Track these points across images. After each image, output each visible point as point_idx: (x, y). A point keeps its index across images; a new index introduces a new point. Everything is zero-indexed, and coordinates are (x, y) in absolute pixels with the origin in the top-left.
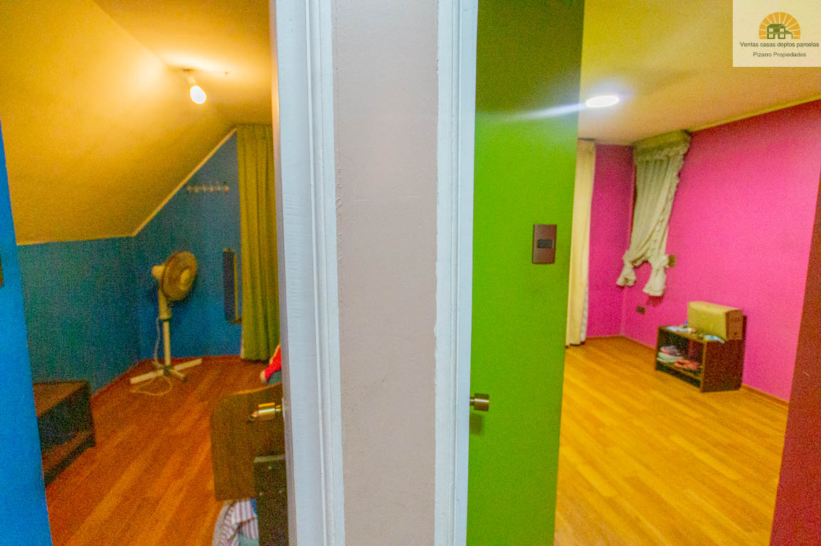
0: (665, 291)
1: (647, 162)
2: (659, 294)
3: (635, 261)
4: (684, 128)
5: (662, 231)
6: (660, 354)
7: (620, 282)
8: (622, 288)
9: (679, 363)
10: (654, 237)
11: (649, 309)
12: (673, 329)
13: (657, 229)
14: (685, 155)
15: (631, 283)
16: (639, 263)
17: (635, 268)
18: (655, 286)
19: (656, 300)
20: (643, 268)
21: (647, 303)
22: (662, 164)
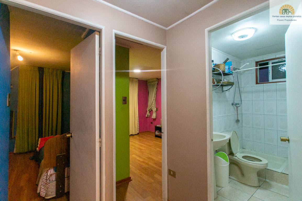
0: (156, 117)
1: (150, 85)
2: (155, 118)
3: (149, 110)
4: (157, 77)
5: (154, 102)
6: (156, 133)
7: (146, 116)
8: (147, 117)
9: (160, 134)
10: (153, 104)
11: (153, 122)
12: (158, 126)
13: (153, 101)
14: (157, 84)
15: (149, 116)
16: (150, 110)
17: (150, 112)
18: (154, 116)
19: (154, 120)
20: (151, 111)
21: (153, 121)
22: (153, 86)
